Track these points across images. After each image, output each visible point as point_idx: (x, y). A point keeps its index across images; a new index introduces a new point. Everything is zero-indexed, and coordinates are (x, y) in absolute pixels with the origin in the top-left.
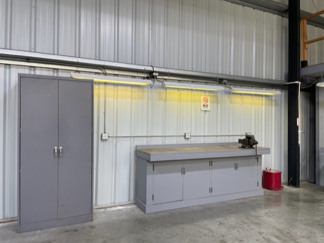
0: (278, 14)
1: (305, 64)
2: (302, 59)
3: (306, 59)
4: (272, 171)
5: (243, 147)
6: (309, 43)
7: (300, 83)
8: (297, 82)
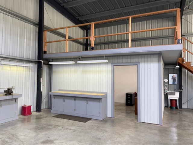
0: (34, 25)
1: (45, 52)
2: (44, 50)
3: (45, 50)
4: (27, 106)
5: (6, 95)
6: (47, 43)
7: (42, 61)
8: (41, 61)
